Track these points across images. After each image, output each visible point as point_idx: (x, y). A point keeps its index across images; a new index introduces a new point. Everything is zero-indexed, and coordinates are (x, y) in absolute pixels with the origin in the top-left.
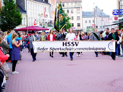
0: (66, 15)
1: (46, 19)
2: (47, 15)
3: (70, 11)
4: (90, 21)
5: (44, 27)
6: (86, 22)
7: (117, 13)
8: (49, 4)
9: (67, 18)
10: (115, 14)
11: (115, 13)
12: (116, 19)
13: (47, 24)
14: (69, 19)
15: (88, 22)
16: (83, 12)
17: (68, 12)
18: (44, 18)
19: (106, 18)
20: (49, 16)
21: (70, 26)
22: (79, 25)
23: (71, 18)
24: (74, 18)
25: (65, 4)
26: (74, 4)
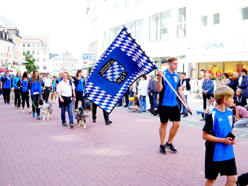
0: (31, 56)
1: (9, 59)
2: (11, 55)
3: (36, 52)
4: (57, 64)
5: (7, 68)
6: (53, 65)
7: (87, 57)
8: (13, 43)
9: (32, 60)
10: (85, 59)
11: (85, 57)
12: (85, 63)
13: (10, 65)
14: (34, 60)
15: (55, 65)
16: (50, 54)
17: (34, 53)
18: (7, 59)
19: (74, 62)
20: (12, 56)
21: (35, 68)
22: (45, 68)
23: (37, 59)
24: (40, 60)
25: (31, 45)
26: (41, 45)
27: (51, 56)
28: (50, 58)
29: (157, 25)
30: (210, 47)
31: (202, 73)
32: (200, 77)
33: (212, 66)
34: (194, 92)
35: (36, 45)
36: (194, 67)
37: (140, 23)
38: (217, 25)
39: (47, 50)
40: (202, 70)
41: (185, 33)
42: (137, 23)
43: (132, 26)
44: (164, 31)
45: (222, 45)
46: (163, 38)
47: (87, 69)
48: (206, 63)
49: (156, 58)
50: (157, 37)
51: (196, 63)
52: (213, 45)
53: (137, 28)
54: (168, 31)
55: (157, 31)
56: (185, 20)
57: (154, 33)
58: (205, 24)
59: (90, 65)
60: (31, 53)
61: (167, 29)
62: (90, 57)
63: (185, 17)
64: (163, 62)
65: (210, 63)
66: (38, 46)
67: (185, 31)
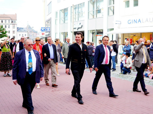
0: (4, 29)
6: (20, 35)
7: (44, 30)
9: (5, 32)
10: (43, 31)
11: (43, 30)
12: (43, 34)
14: (6, 32)
16: (18, 28)
17: (6, 27)
19: (35, 33)
23: (8, 31)
24: (10, 32)
25: (4, 21)
26: (11, 21)
27: (18, 29)
28: (18, 30)
29: (94, 7)
30: (131, 23)
31: (125, 41)
32: (124, 43)
33: (133, 36)
34: (120, 54)
35: (7, 21)
36: (120, 36)
37: (82, 6)
38: (136, 7)
39: (16, 25)
40: (126, 39)
41: (113, 13)
42: (79, 5)
43: (76, 8)
44: (99, 11)
45: (140, 21)
46: (98, 17)
47: (44, 38)
48: (128, 34)
49: (93, 30)
50: (93, 16)
51: (122, 34)
52: (133, 21)
53: (80, 9)
54: (102, 11)
55: (94, 12)
56: (114, 4)
57: (92, 13)
58: (128, 6)
59: (46, 35)
60: (4, 27)
61: (100, 10)
62: (46, 30)
63: (114, 2)
64: (98, 33)
65: (131, 34)
66: (9, 22)
67: (113, 11)
